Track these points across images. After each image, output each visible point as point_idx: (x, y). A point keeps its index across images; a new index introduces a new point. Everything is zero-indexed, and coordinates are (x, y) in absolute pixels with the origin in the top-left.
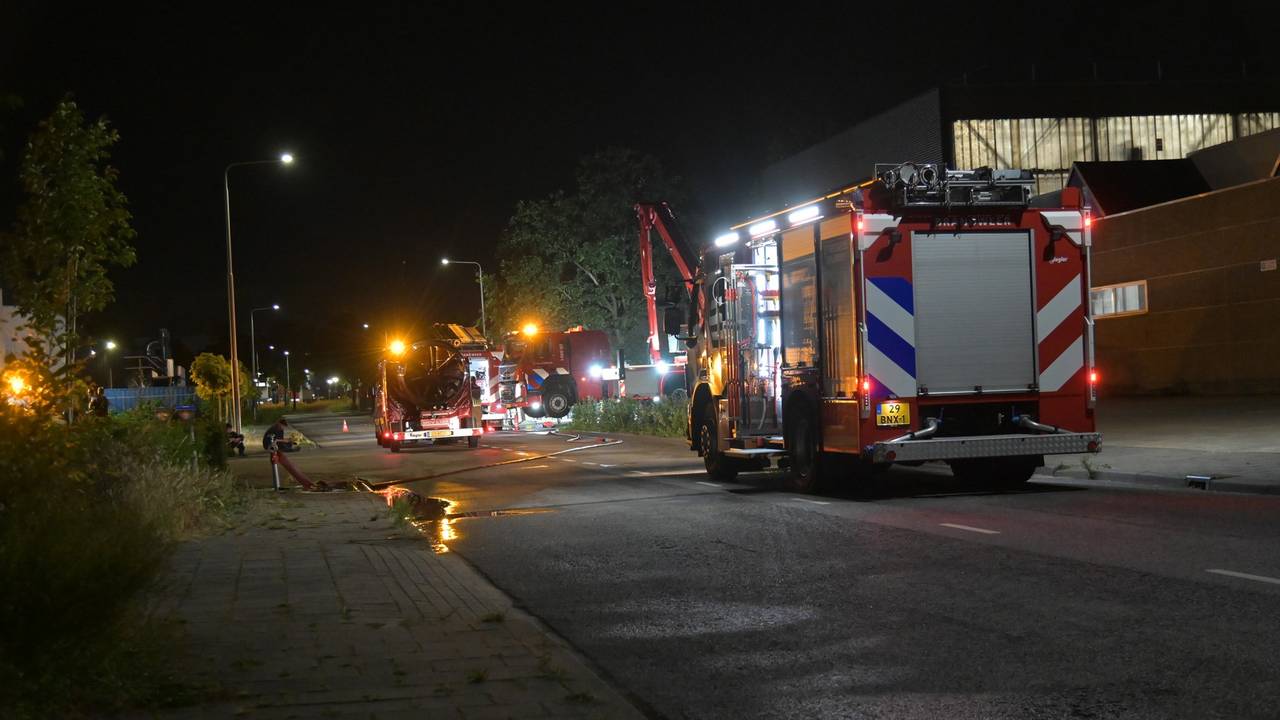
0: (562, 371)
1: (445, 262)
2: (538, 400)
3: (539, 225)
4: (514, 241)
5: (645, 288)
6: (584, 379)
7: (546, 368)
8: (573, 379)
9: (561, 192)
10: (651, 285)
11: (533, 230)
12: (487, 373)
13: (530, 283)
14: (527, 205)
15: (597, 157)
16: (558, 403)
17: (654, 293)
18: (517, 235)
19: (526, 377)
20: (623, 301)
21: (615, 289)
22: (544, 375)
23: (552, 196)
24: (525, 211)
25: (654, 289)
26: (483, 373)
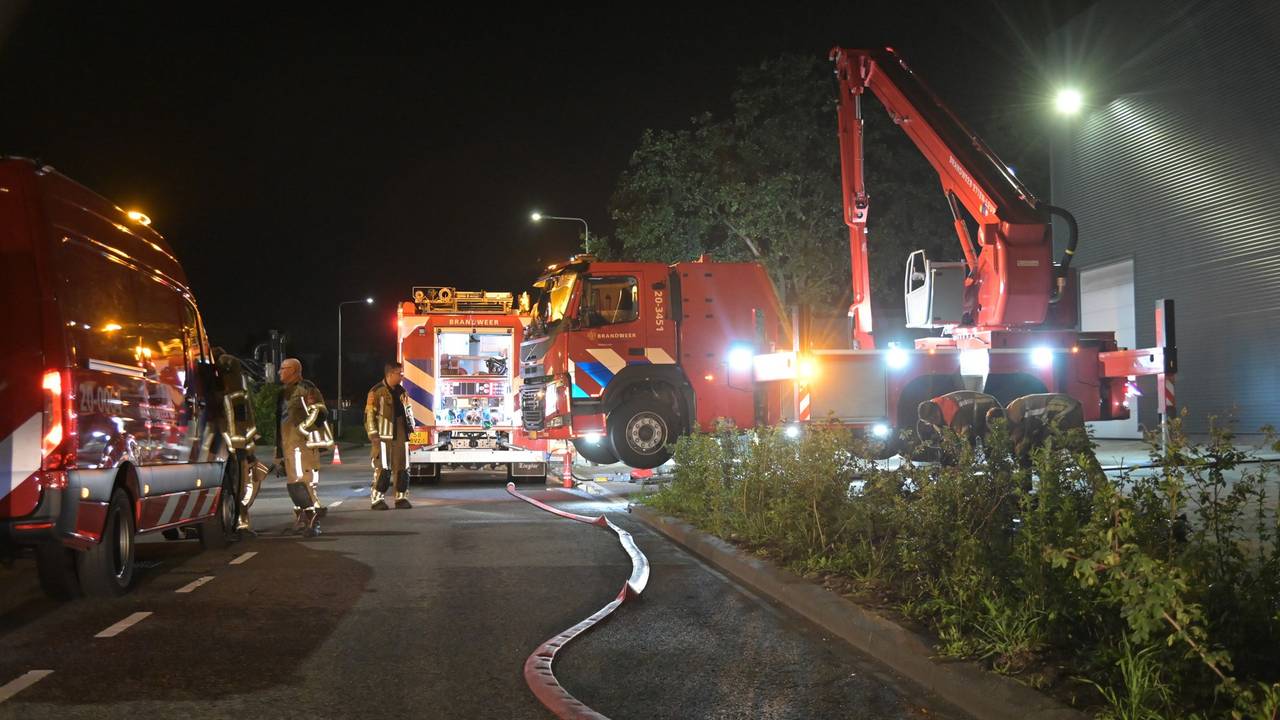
0: (657, 356)
1: (536, 217)
2: (598, 425)
3: (672, 163)
4: (635, 186)
5: (848, 212)
6: (709, 378)
7: (618, 347)
8: (685, 377)
9: (709, 114)
10: (860, 204)
11: (663, 170)
12: (510, 364)
13: (655, 246)
14: (656, 136)
15: (763, 67)
16: (645, 434)
17: (863, 220)
18: (641, 177)
19: (571, 367)
20: (795, 280)
21: (784, 260)
22: (614, 362)
23: (694, 120)
24: (654, 145)
25: (865, 212)
26: (503, 362)
